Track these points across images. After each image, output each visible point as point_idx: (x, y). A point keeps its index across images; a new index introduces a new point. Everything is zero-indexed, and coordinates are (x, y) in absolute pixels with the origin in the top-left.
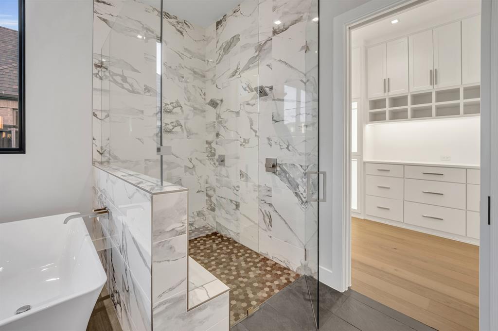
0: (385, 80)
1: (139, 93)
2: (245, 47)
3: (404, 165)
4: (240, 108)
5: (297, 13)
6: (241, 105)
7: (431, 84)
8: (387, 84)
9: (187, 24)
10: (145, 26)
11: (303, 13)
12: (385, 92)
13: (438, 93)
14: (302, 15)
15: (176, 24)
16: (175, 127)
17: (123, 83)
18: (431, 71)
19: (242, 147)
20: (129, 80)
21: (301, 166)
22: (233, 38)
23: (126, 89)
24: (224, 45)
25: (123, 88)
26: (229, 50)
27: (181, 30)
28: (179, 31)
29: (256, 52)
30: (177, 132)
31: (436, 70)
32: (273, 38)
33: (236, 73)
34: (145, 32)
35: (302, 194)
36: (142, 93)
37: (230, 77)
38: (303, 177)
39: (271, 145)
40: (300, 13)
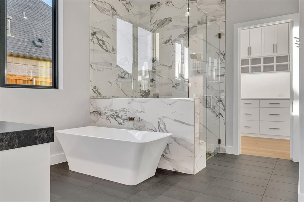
0: (248, 47)
1: (109, 52)
2: (176, 27)
3: (259, 99)
4: (173, 64)
5: (213, 16)
6: (173, 62)
7: (274, 52)
8: (249, 50)
9: (131, 4)
10: (112, 7)
11: (217, 17)
12: (248, 55)
13: (277, 57)
14: (216, 18)
15: (126, 4)
16: (126, 74)
17: (103, 45)
18: (274, 44)
19: (174, 88)
20: (106, 43)
21: (216, 97)
22: (166, 19)
23: (104, 49)
24: (158, 22)
25: (103, 48)
26: (162, 26)
27: (128, 8)
28: (127, 9)
29: (185, 31)
30: (126, 78)
31: (276, 44)
32: (198, 26)
33: (168, 41)
34: (112, 11)
35: (217, 111)
36: (111, 51)
37: (164, 44)
38: (217, 102)
39: (196, 86)
40: (215, 17)
